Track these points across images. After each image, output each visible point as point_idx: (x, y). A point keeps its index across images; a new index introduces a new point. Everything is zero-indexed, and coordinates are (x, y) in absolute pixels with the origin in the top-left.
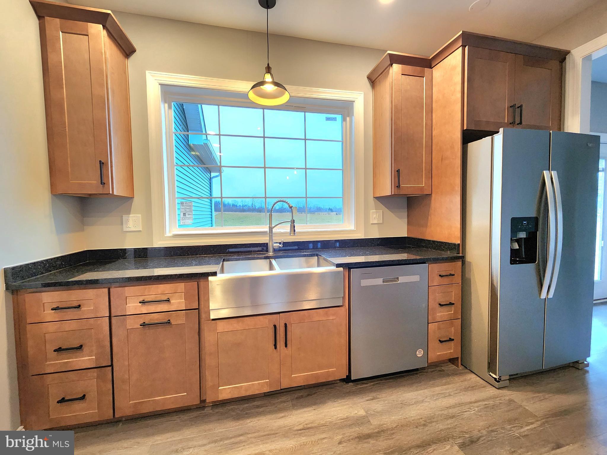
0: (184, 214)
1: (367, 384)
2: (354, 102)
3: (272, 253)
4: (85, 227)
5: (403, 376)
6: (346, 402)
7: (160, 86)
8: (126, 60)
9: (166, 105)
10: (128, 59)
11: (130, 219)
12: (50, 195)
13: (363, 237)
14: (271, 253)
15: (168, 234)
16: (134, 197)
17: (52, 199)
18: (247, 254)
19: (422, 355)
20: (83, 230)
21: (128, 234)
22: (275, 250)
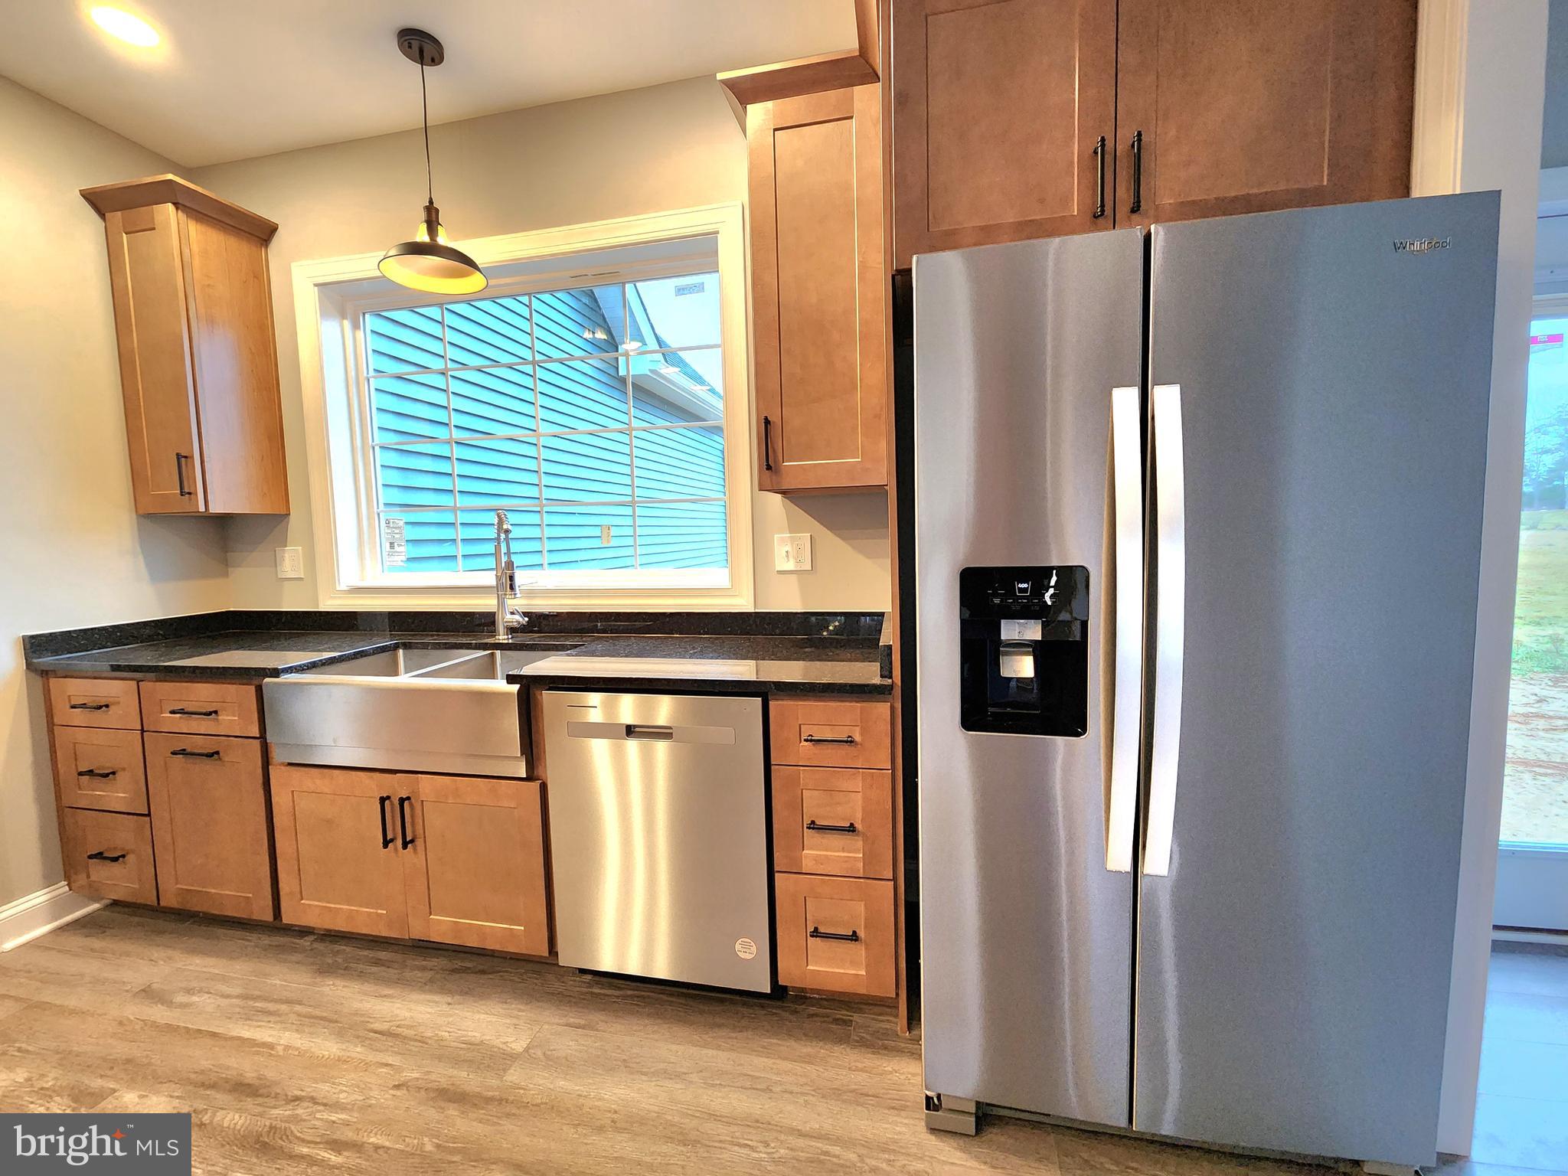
0: (391, 543)
1: (620, 989)
2: (717, 232)
3: (506, 637)
4: (230, 570)
5: (722, 1001)
6: (523, 1011)
7: (316, 288)
8: (263, 249)
9: (347, 324)
10: (267, 247)
11: (286, 555)
12: (134, 516)
13: (749, 608)
14: (500, 637)
15: (343, 587)
16: (289, 514)
17: (138, 523)
18: (422, 635)
19: (752, 956)
20: (226, 575)
21: (286, 583)
22: (512, 630)
